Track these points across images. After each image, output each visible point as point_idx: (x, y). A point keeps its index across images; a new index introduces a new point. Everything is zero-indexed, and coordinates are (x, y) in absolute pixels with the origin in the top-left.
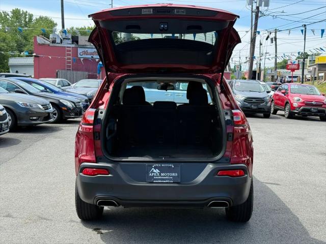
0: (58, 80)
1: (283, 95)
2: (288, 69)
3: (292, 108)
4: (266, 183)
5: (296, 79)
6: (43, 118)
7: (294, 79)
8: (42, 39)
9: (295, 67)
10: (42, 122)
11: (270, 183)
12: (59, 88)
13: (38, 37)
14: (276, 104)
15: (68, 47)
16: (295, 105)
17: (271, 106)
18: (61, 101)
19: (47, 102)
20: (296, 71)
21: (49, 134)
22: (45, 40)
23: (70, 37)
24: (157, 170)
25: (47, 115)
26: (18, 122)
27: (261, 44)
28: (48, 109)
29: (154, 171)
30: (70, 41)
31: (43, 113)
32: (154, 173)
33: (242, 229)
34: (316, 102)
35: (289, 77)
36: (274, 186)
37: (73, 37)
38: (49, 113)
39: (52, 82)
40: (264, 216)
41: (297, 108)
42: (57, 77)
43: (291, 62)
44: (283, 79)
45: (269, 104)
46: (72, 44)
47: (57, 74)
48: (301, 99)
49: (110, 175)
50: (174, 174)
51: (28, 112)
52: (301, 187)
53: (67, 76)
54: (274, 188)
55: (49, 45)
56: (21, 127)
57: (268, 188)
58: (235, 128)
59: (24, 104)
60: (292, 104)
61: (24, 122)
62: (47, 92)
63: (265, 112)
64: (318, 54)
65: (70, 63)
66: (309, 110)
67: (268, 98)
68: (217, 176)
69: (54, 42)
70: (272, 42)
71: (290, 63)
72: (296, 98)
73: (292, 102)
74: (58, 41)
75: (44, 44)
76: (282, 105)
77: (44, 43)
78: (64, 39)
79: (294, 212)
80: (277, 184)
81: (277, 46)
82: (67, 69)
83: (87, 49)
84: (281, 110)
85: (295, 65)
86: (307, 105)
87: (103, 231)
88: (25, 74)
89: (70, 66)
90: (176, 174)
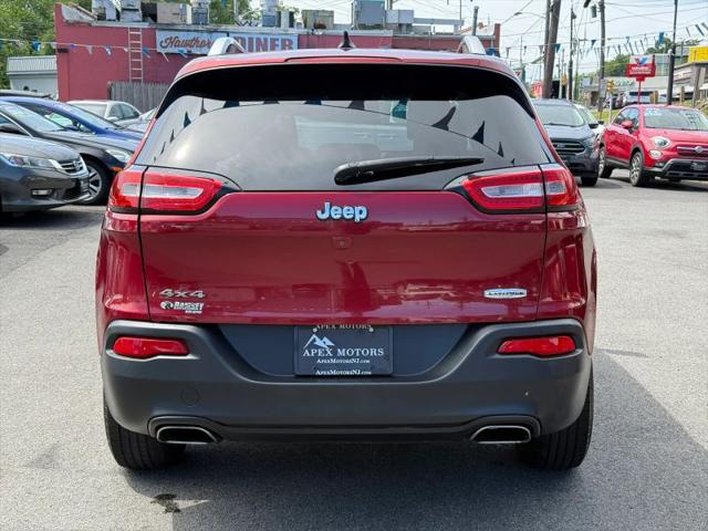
0: (109, 104)
1: (627, 132)
2: (631, 76)
3: (649, 161)
4: (608, 351)
5: (647, 99)
6: (62, 192)
7: (643, 99)
8: (75, 10)
9: (646, 70)
10: (60, 202)
11: (618, 352)
12: (111, 122)
13: (64, 7)
14: (610, 153)
15: (132, 29)
16: (656, 154)
17: (599, 159)
18: (109, 151)
19: (74, 153)
20: (647, 79)
21: (78, 230)
22: (81, 14)
23: (138, 6)
24: (325, 339)
25: (74, 184)
26: (4, 203)
27: (573, 17)
28: (74, 171)
29: (319, 342)
30: (138, 16)
31: (64, 180)
32: (318, 347)
33: (561, 491)
34: (703, 147)
35: (632, 94)
36: (631, 359)
37: (143, 6)
38: (78, 181)
39: (96, 110)
40: (617, 448)
41: (661, 161)
42: (110, 98)
43: (637, 60)
44: (618, 99)
45: (594, 155)
46: (144, 21)
47: (110, 92)
48: (669, 142)
49: (189, 357)
50: (373, 352)
51: (27, 178)
52: (699, 361)
53: (132, 94)
54: (631, 365)
55: (89, 25)
56: (10, 213)
57: (615, 365)
58: (550, 215)
59: (15, 158)
60: (647, 153)
61: (18, 202)
62: (79, 130)
63: (587, 172)
64: (695, 43)
65: (138, 65)
66: (687, 167)
67: (592, 140)
68: (497, 356)
69: (101, 17)
70: (595, 15)
71: (635, 62)
72: (657, 140)
73: (648, 148)
74: (111, 14)
75: (78, 23)
76: (622, 156)
77: (77, 19)
78: (123, 9)
79: (693, 434)
80: (637, 355)
81: (606, 24)
82: (133, 81)
83: (176, 34)
84: (621, 167)
85: (646, 65)
86: (682, 154)
87: (182, 504)
88: (36, 91)
89: (138, 73)
90: (381, 352)
